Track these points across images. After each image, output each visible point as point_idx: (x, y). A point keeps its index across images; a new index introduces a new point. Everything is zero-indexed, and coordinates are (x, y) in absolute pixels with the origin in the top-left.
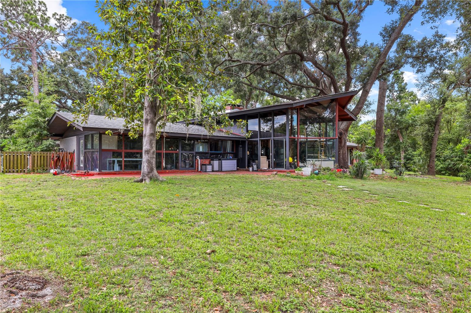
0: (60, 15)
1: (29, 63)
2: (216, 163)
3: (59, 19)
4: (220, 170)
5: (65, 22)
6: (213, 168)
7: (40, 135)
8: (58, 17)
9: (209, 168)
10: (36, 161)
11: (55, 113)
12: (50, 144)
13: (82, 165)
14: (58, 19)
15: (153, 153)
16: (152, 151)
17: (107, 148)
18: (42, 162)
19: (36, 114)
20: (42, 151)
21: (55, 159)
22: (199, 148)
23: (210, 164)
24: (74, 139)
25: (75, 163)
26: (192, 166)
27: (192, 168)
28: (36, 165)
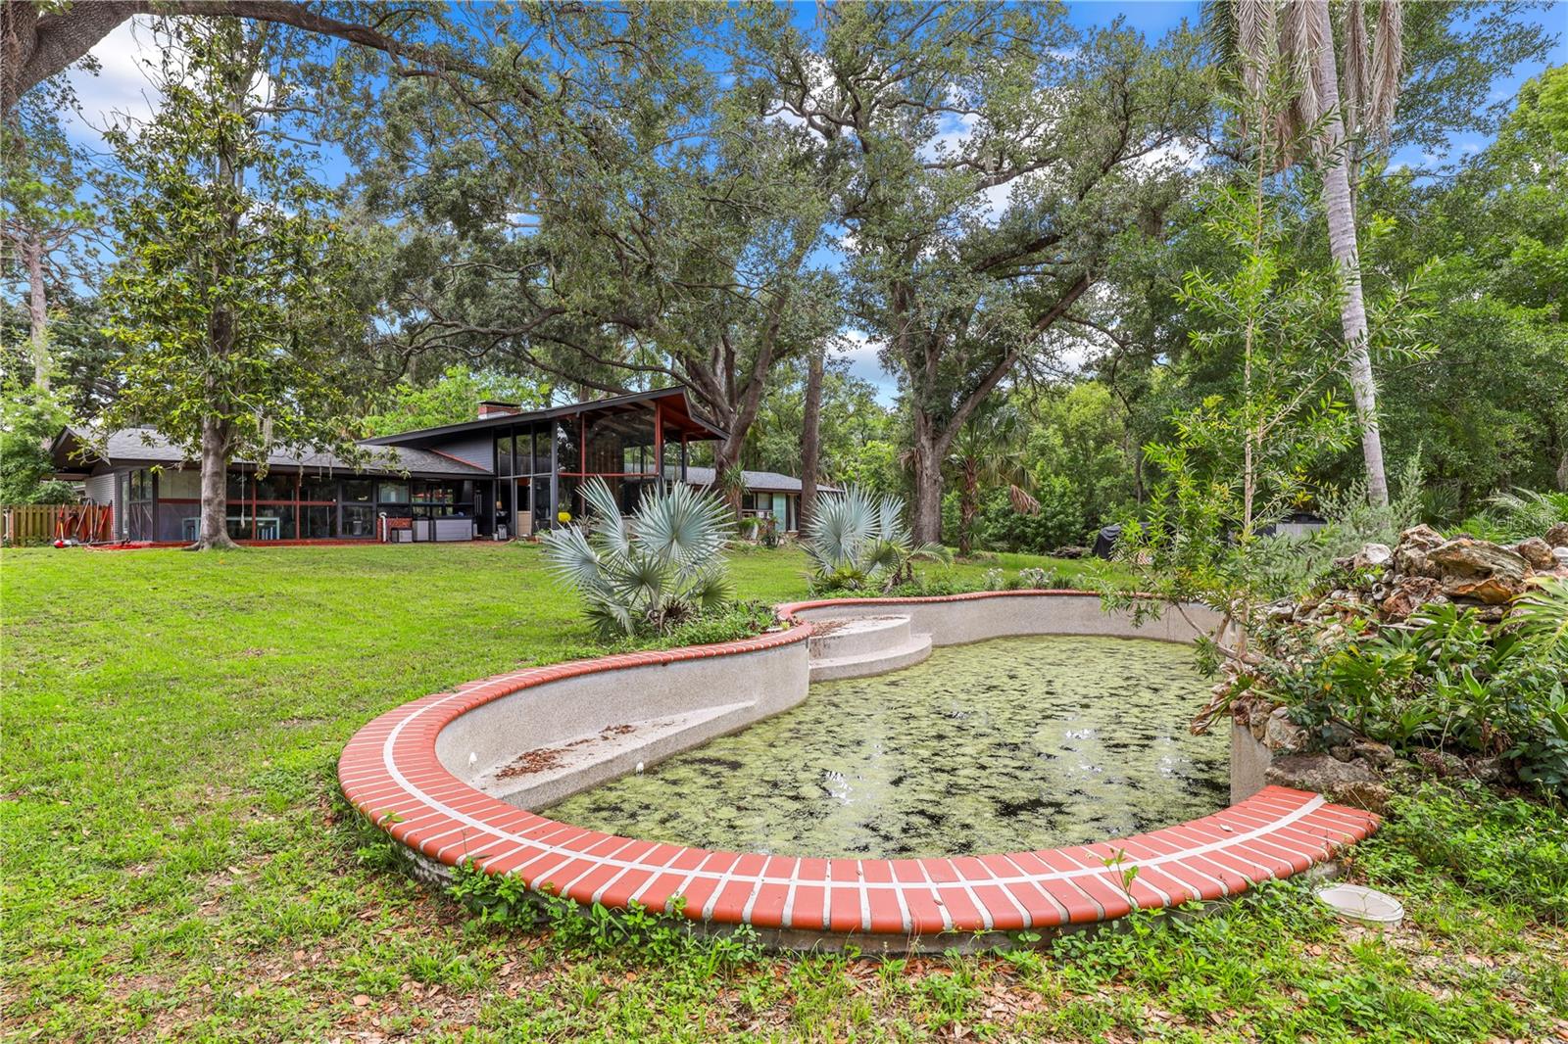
0: (108, 176)
1: (23, 287)
2: (422, 526)
3: (106, 185)
4: (432, 539)
5: (123, 190)
6: (414, 535)
7: (35, 471)
8: (100, 179)
9: (406, 535)
10: (23, 524)
11: (65, 428)
12: (54, 490)
13: (125, 532)
14: (101, 184)
15: (220, 503)
16: (216, 501)
17: (169, 496)
18: (38, 526)
19: (25, 428)
20: (39, 503)
21: (68, 519)
22: (388, 497)
23: (411, 527)
24: (111, 478)
25: (113, 528)
26: (371, 532)
27: (370, 535)
28: (23, 531)
